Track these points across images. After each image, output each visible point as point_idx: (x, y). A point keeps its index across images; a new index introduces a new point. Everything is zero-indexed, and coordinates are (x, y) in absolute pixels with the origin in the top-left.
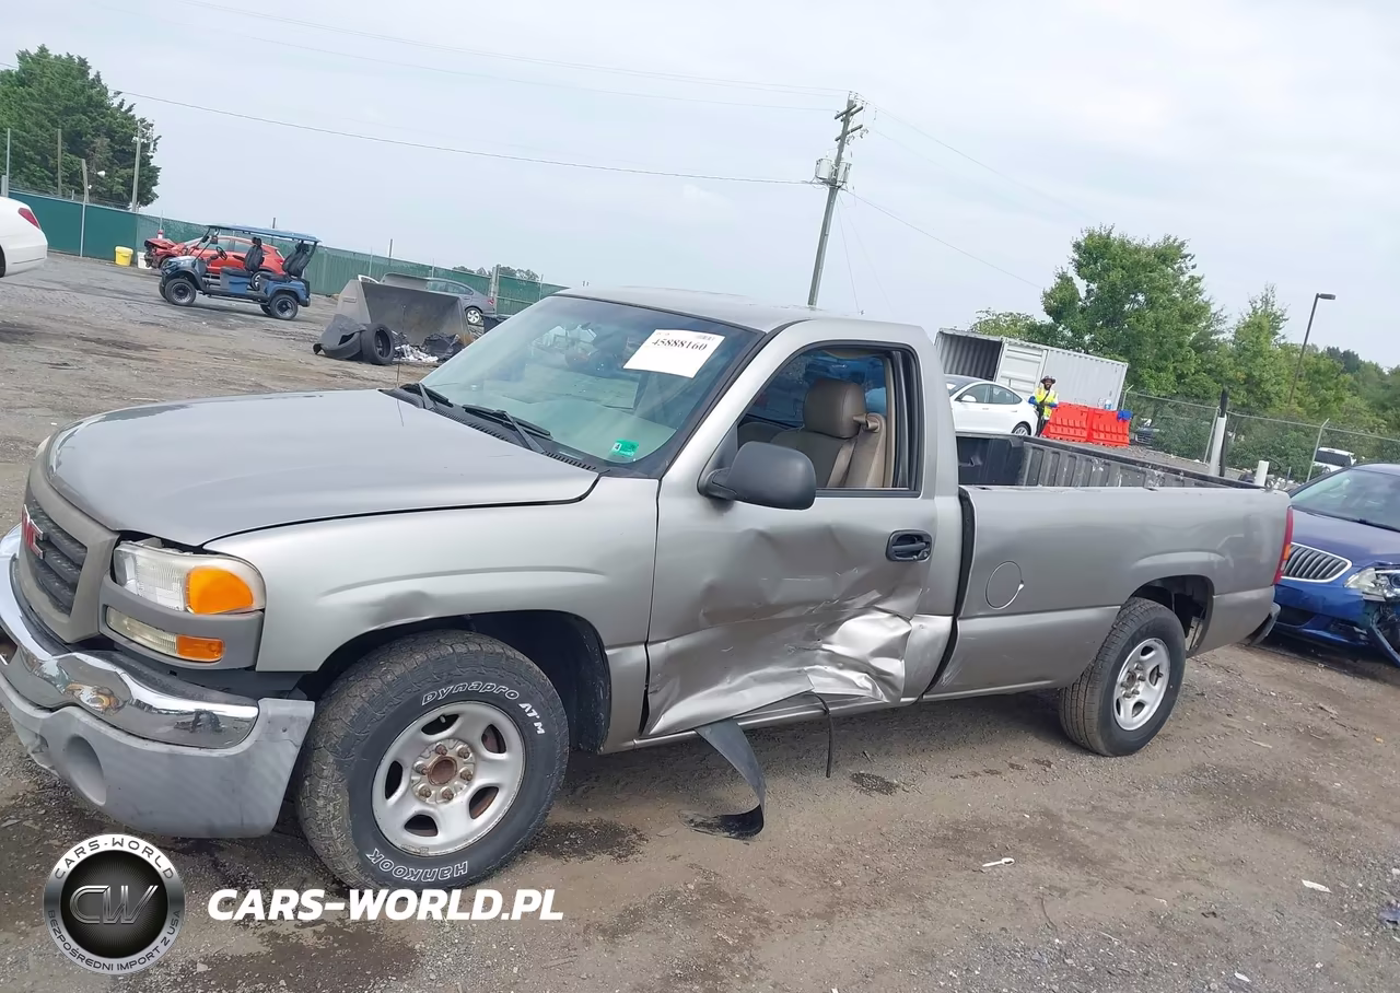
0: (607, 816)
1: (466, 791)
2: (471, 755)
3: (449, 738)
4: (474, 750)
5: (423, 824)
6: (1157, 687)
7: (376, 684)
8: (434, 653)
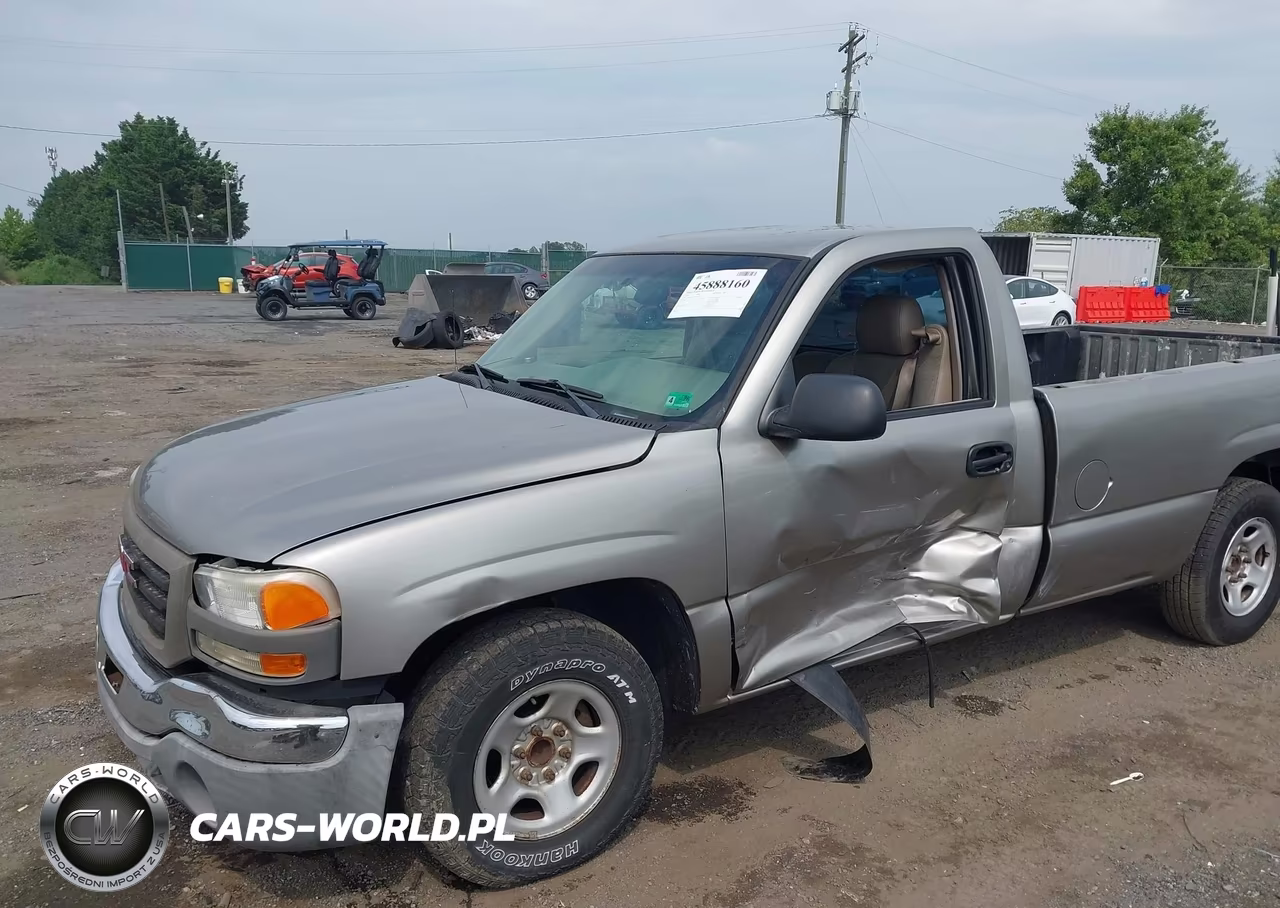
0: (712, 772)
1: (567, 768)
2: (567, 732)
3: (543, 718)
4: (568, 726)
5: (529, 807)
6: (1265, 567)
7: (462, 676)
8: (515, 636)
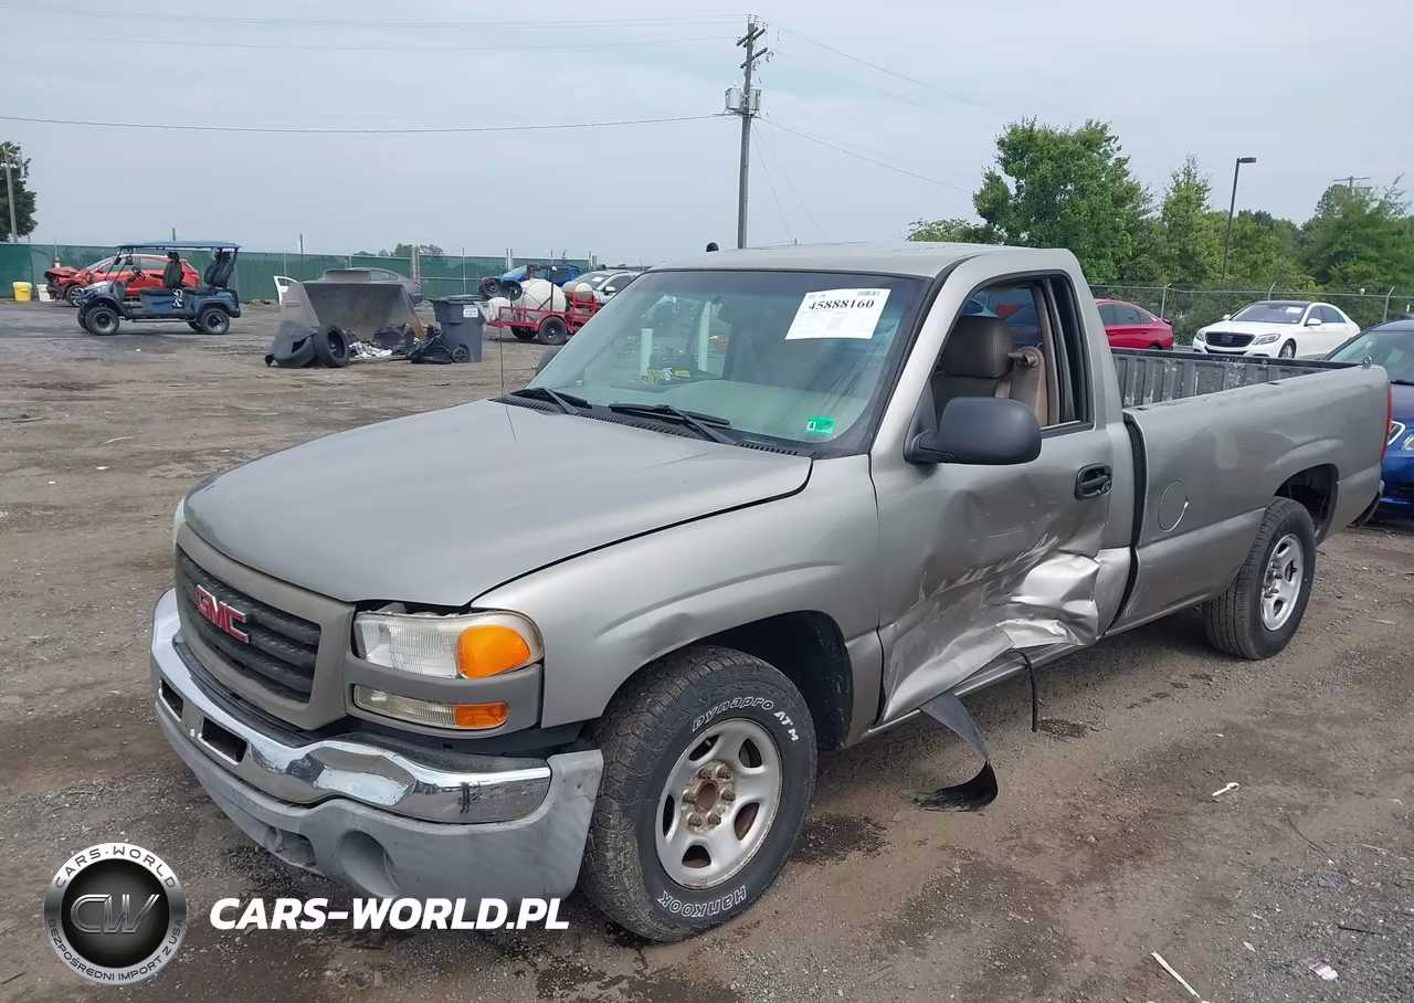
1: (729, 812)
2: (731, 774)
3: (711, 760)
4: (732, 768)
5: (697, 855)
6: (1292, 582)
7: (647, 719)
8: (694, 675)
